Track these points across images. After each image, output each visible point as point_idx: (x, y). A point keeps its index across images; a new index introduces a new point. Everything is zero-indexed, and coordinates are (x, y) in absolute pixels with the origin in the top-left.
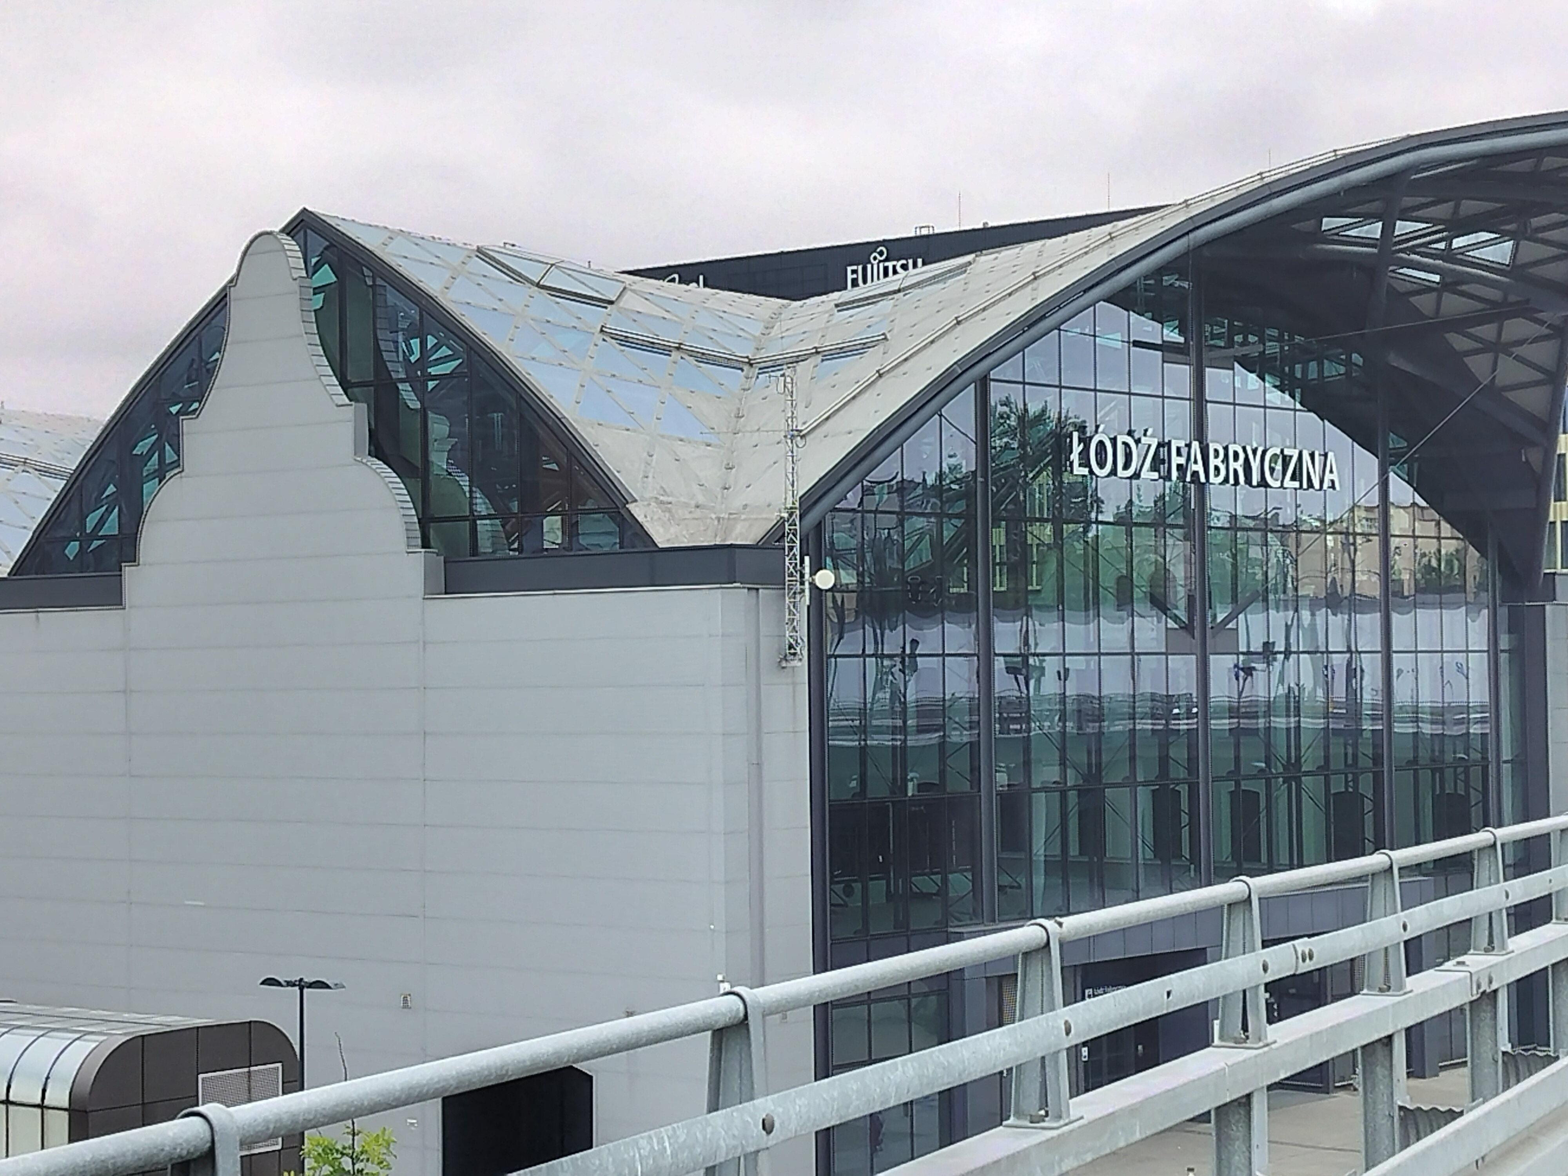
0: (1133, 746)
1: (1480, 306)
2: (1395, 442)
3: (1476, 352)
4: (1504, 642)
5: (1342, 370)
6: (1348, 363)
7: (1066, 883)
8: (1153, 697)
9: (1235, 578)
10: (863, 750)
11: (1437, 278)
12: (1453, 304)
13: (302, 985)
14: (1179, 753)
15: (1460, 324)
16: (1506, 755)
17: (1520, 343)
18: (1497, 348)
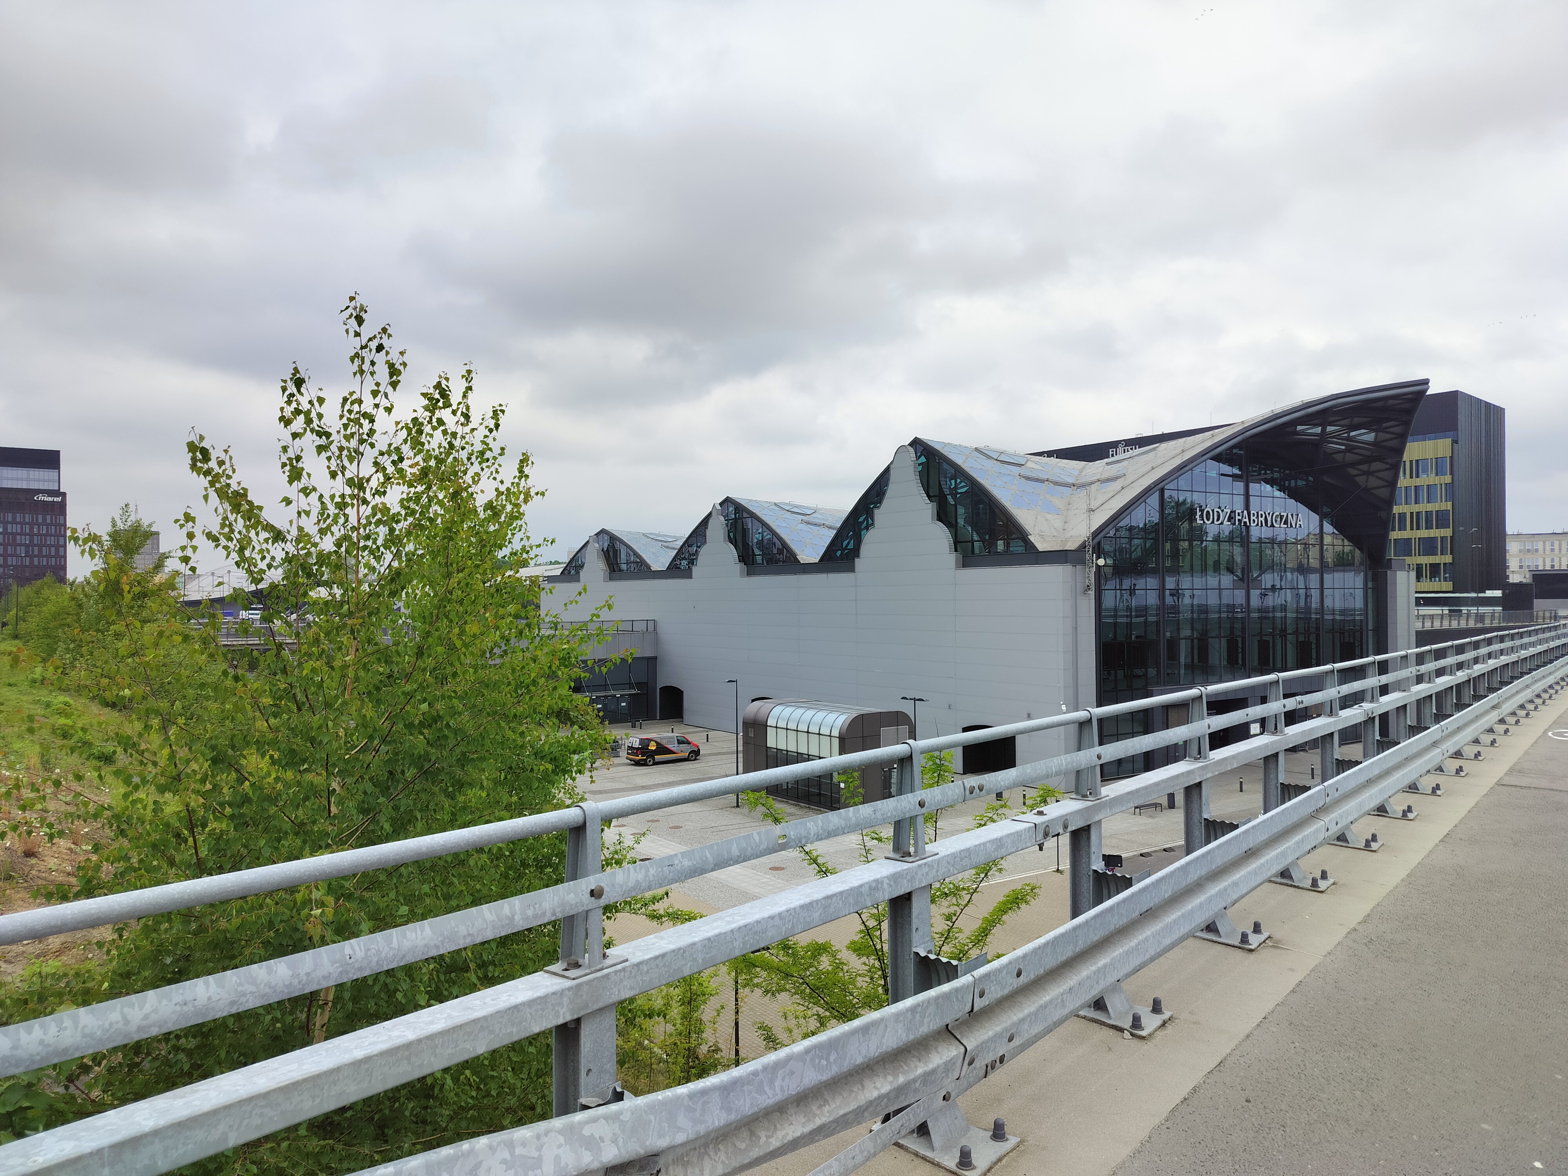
0: (1220, 623)
1: (1361, 457)
2: (1326, 509)
3: (1358, 475)
4: (1370, 585)
5: (1304, 483)
6: (1307, 480)
7: (1193, 672)
8: (1228, 605)
9: (1261, 561)
10: (1115, 624)
11: (1343, 447)
12: (1350, 457)
13: (915, 700)
14: (1238, 626)
15: (1353, 465)
16: (1370, 627)
17: (1379, 471)
18: (1368, 473)
